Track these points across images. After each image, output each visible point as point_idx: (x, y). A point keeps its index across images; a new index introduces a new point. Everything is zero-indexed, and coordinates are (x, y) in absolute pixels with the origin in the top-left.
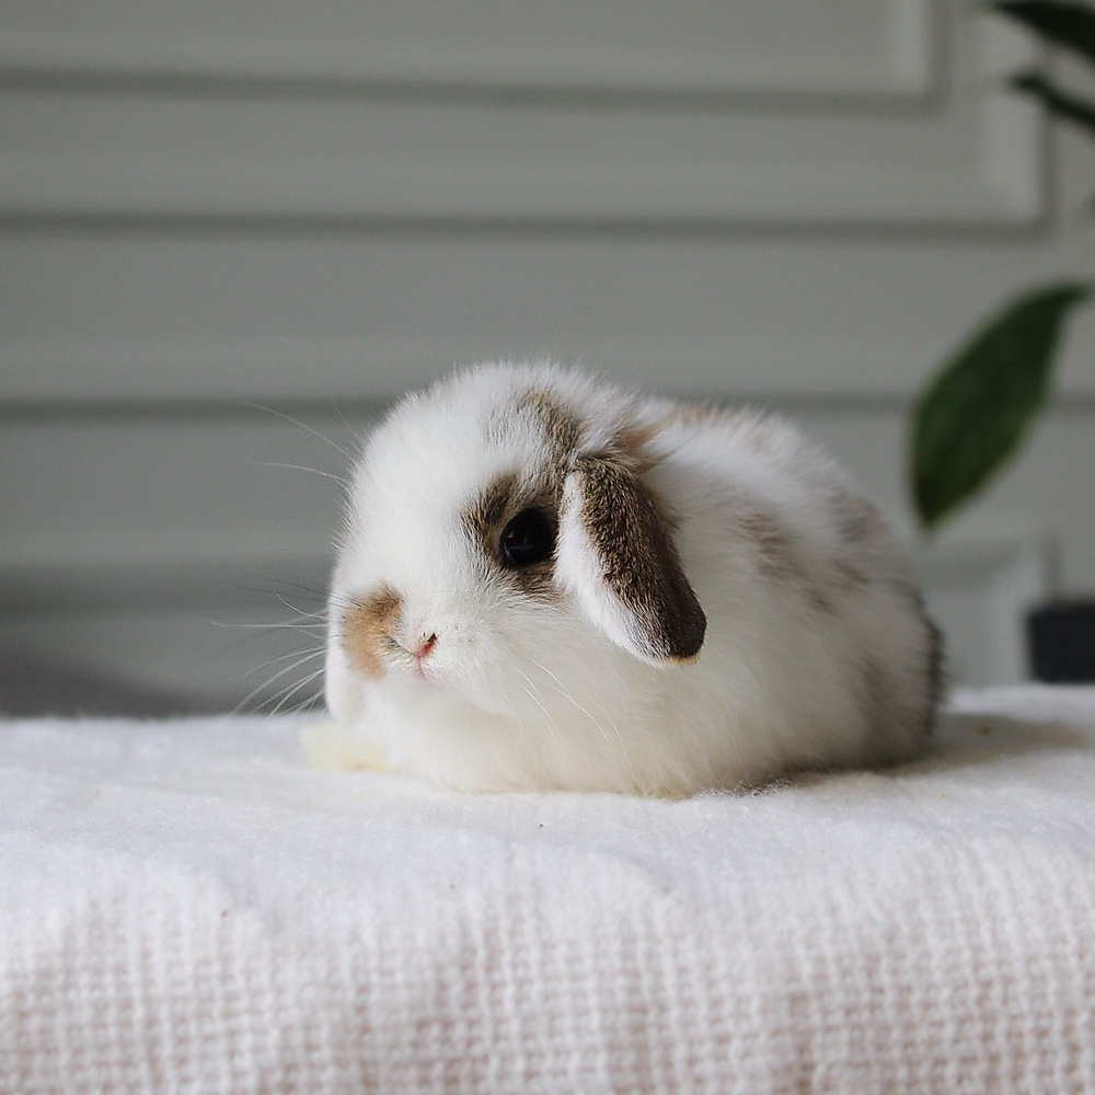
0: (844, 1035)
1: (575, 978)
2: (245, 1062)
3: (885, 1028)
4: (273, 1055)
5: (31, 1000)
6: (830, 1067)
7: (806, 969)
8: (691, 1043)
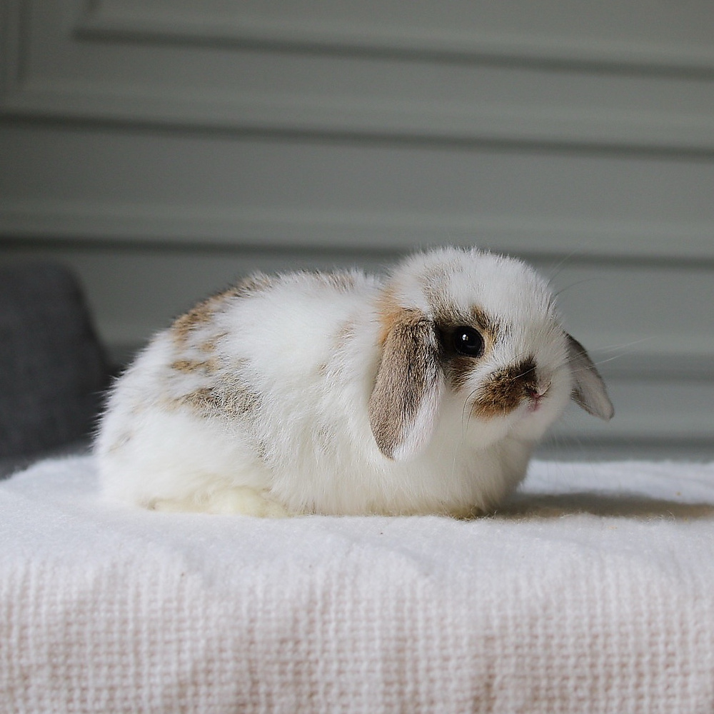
0: (513, 660)
1: (369, 620)
2: (186, 656)
3: (537, 658)
4: (201, 653)
5: (73, 616)
6: (504, 677)
7: (496, 623)
8: (429, 660)
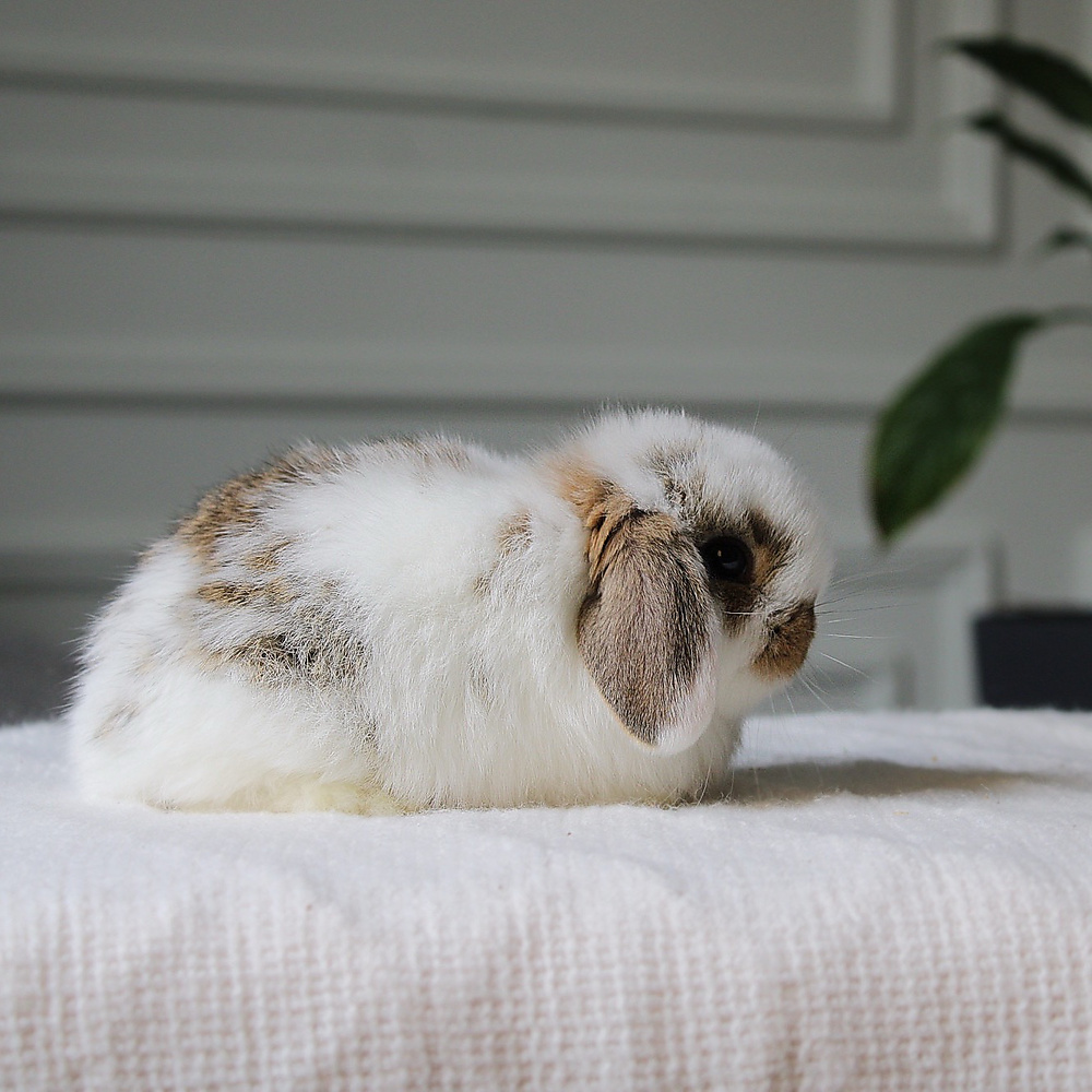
1: (604, 965)
3: (860, 1011)
5: (145, 978)
7: (796, 961)
8: (699, 1021)
